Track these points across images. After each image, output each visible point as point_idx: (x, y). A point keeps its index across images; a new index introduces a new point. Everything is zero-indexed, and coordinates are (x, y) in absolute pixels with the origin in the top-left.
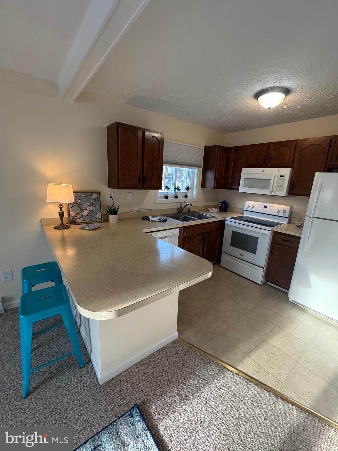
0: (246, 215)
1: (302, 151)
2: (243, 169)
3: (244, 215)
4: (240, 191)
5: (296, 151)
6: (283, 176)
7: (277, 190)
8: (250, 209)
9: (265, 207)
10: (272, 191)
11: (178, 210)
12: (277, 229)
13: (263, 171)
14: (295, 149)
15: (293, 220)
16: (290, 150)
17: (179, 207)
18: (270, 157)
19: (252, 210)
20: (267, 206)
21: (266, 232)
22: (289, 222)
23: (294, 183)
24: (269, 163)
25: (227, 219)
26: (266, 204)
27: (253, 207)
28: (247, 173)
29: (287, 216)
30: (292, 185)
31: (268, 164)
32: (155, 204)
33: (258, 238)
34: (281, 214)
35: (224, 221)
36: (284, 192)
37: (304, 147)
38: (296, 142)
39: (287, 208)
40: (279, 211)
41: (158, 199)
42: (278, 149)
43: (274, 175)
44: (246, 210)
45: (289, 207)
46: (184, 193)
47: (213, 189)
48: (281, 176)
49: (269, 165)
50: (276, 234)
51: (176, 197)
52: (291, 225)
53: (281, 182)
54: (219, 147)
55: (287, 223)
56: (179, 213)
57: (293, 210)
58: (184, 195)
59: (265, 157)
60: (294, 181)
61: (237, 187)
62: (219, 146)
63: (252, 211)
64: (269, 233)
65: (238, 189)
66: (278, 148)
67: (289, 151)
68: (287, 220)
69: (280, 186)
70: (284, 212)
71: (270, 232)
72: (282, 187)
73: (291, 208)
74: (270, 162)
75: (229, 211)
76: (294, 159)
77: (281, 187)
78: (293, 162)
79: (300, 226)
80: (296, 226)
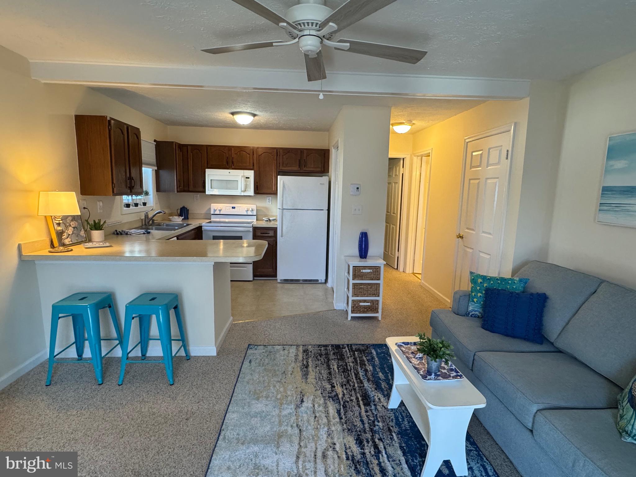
1: (259, 157)
2: (207, 170)
3: (212, 220)
4: (207, 193)
5: (254, 156)
6: (249, 178)
7: (245, 190)
8: (217, 212)
9: (233, 208)
10: (241, 192)
12: (254, 225)
13: (229, 173)
15: (260, 217)
18: (233, 159)
20: (235, 207)
22: (257, 219)
23: (257, 184)
24: (233, 165)
25: (202, 225)
26: (234, 205)
27: (221, 210)
28: (212, 175)
29: (255, 214)
33: (242, 237)
34: (250, 213)
35: (200, 227)
36: (251, 192)
37: (260, 153)
38: (252, 148)
39: (254, 207)
40: (248, 211)
43: (240, 177)
44: (212, 214)
47: (176, 192)
48: (247, 178)
49: (233, 167)
50: (255, 229)
51: (136, 205)
52: (259, 221)
53: (248, 183)
54: (177, 144)
57: (259, 208)
59: (227, 158)
60: (257, 182)
61: (203, 190)
63: (221, 213)
65: (204, 192)
66: (239, 152)
67: (248, 155)
68: (255, 217)
69: (246, 187)
70: (252, 210)
71: (250, 228)
72: (250, 187)
73: (257, 206)
76: (253, 163)
78: (253, 165)
80: (266, 221)
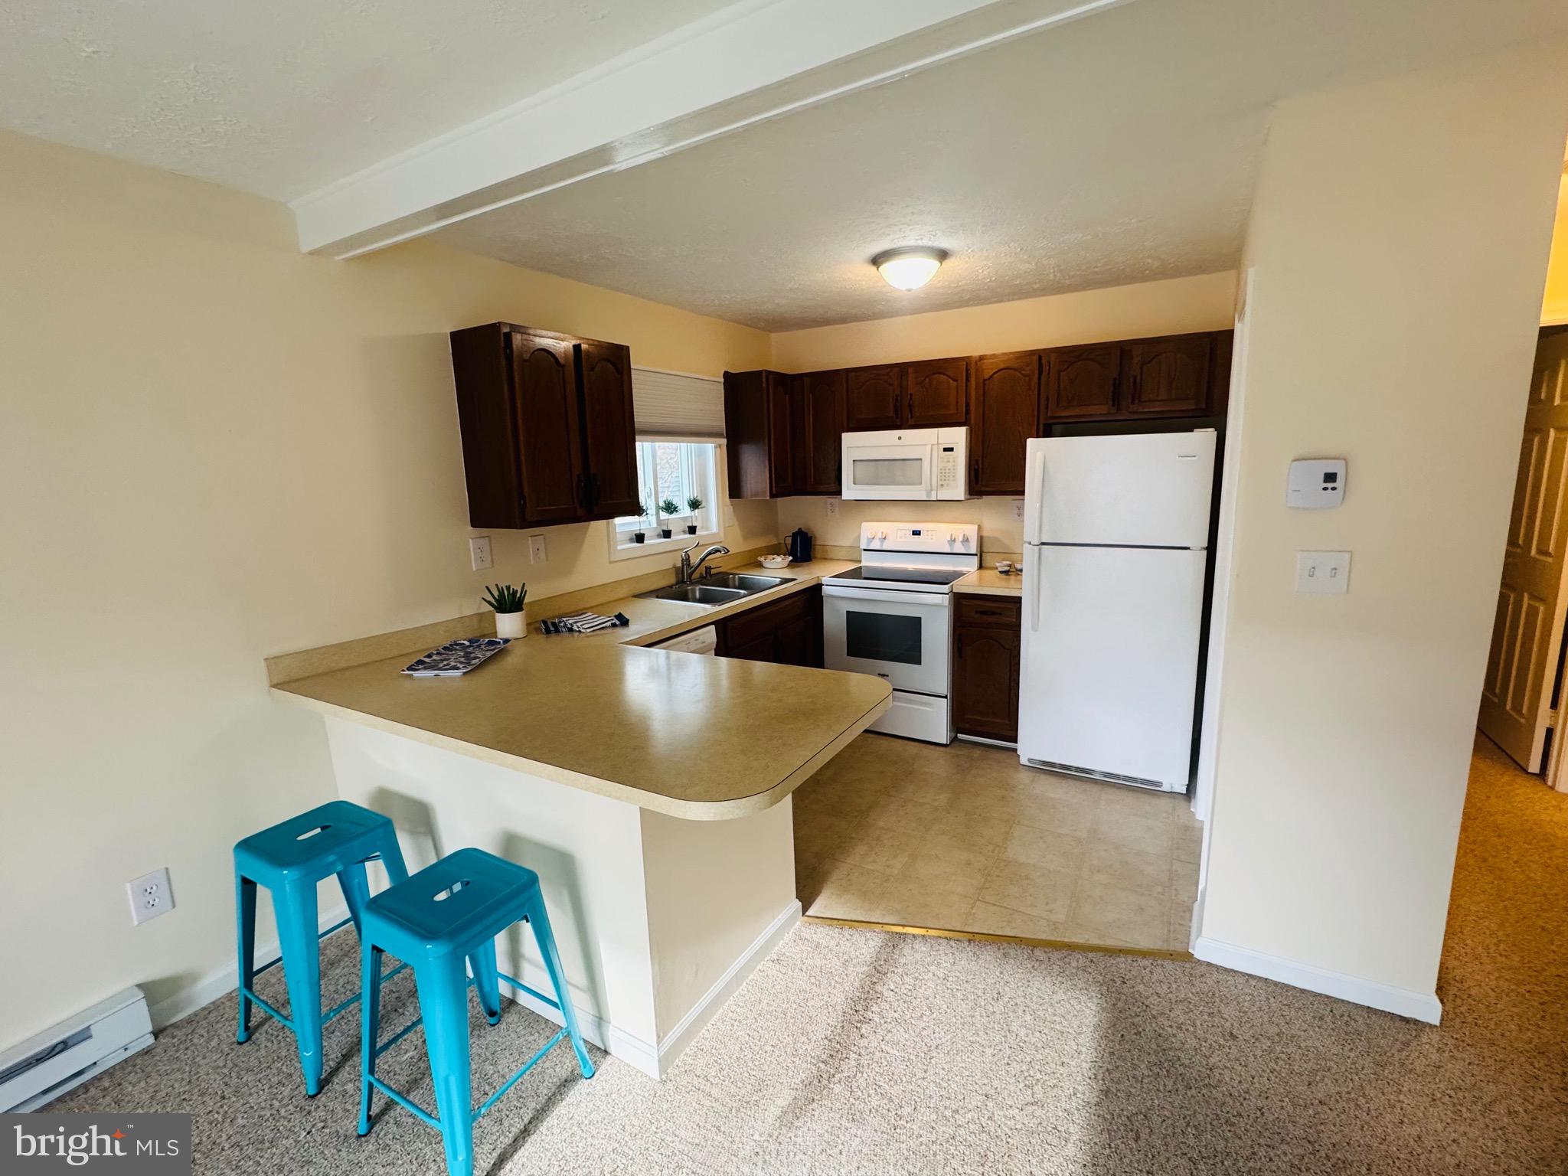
0: (869, 561)
1: (984, 385)
2: (844, 435)
3: (862, 564)
4: (844, 496)
5: (968, 384)
6: (951, 449)
7: (942, 485)
8: (875, 545)
9: (916, 533)
10: (931, 490)
11: (677, 574)
12: (963, 586)
13: (900, 438)
14: (968, 380)
15: (989, 560)
16: (955, 383)
17: (680, 565)
18: (911, 399)
19: (882, 547)
20: (920, 531)
21: (937, 599)
22: (981, 567)
23: (977, 464)
24: (912, 417)
25: (825, 580)
26: (917, 527)
27: (885, 538)
28: (856, 445)
29: (974, 552)
30: (975, 469)
31: (908, 421)
32: (611, 562)
33: (920, 618)
34: (959, 548)
35: (818, 587)
36: (958, 489)
37: (987, 375)
38: (966, 360)
39: (971, 531)
40: (953, 541)
41: (619, 548)
42: (927, 380)
43: (928, 448)
44: (865, 550)
45: (976, 527)
46: (685, 519)
47: (768, 498)
48: (945, 450)
49: (911, 422)
50: (960, 601)
51: (667, 534)
52: (986, 573)
53: (950, 465)
54: (771, 377)
55: (976, 568)
56: (683, 582)
57: (985, 534)
58: (685, 526)
59: (897, 399)
60: (977, 461)
61: (833, 487)
62: (769, 373)
63: (884, 548)
64: (945, 600)
65: (839, 493)
66: (927, 377)
67: (953, 384)
68: (975, 560)
69: (945, 477)
70: (966, 540)
71: (947, 596)
72: (954, 476)
73: (980, 528)
74: (911, 414)
75: (815, 558)
76: (967, 405)
77: (951, 478)
78: (967, 412)
79: (1009, 571)
80: (1001, 572)
